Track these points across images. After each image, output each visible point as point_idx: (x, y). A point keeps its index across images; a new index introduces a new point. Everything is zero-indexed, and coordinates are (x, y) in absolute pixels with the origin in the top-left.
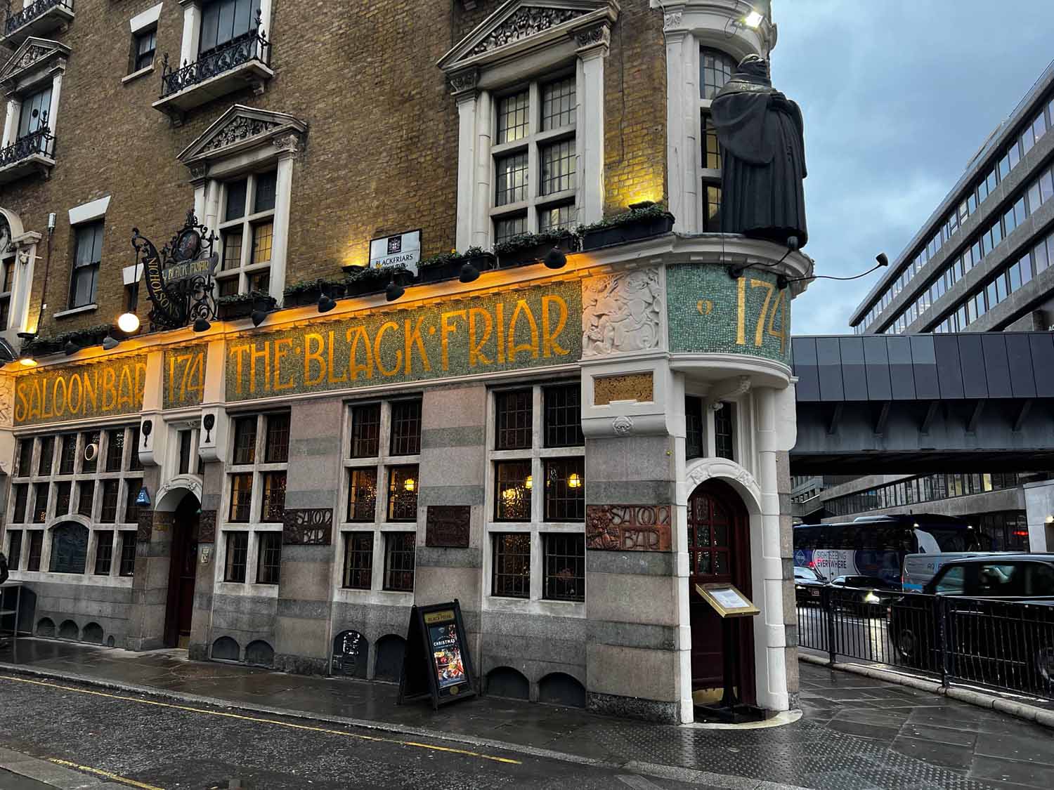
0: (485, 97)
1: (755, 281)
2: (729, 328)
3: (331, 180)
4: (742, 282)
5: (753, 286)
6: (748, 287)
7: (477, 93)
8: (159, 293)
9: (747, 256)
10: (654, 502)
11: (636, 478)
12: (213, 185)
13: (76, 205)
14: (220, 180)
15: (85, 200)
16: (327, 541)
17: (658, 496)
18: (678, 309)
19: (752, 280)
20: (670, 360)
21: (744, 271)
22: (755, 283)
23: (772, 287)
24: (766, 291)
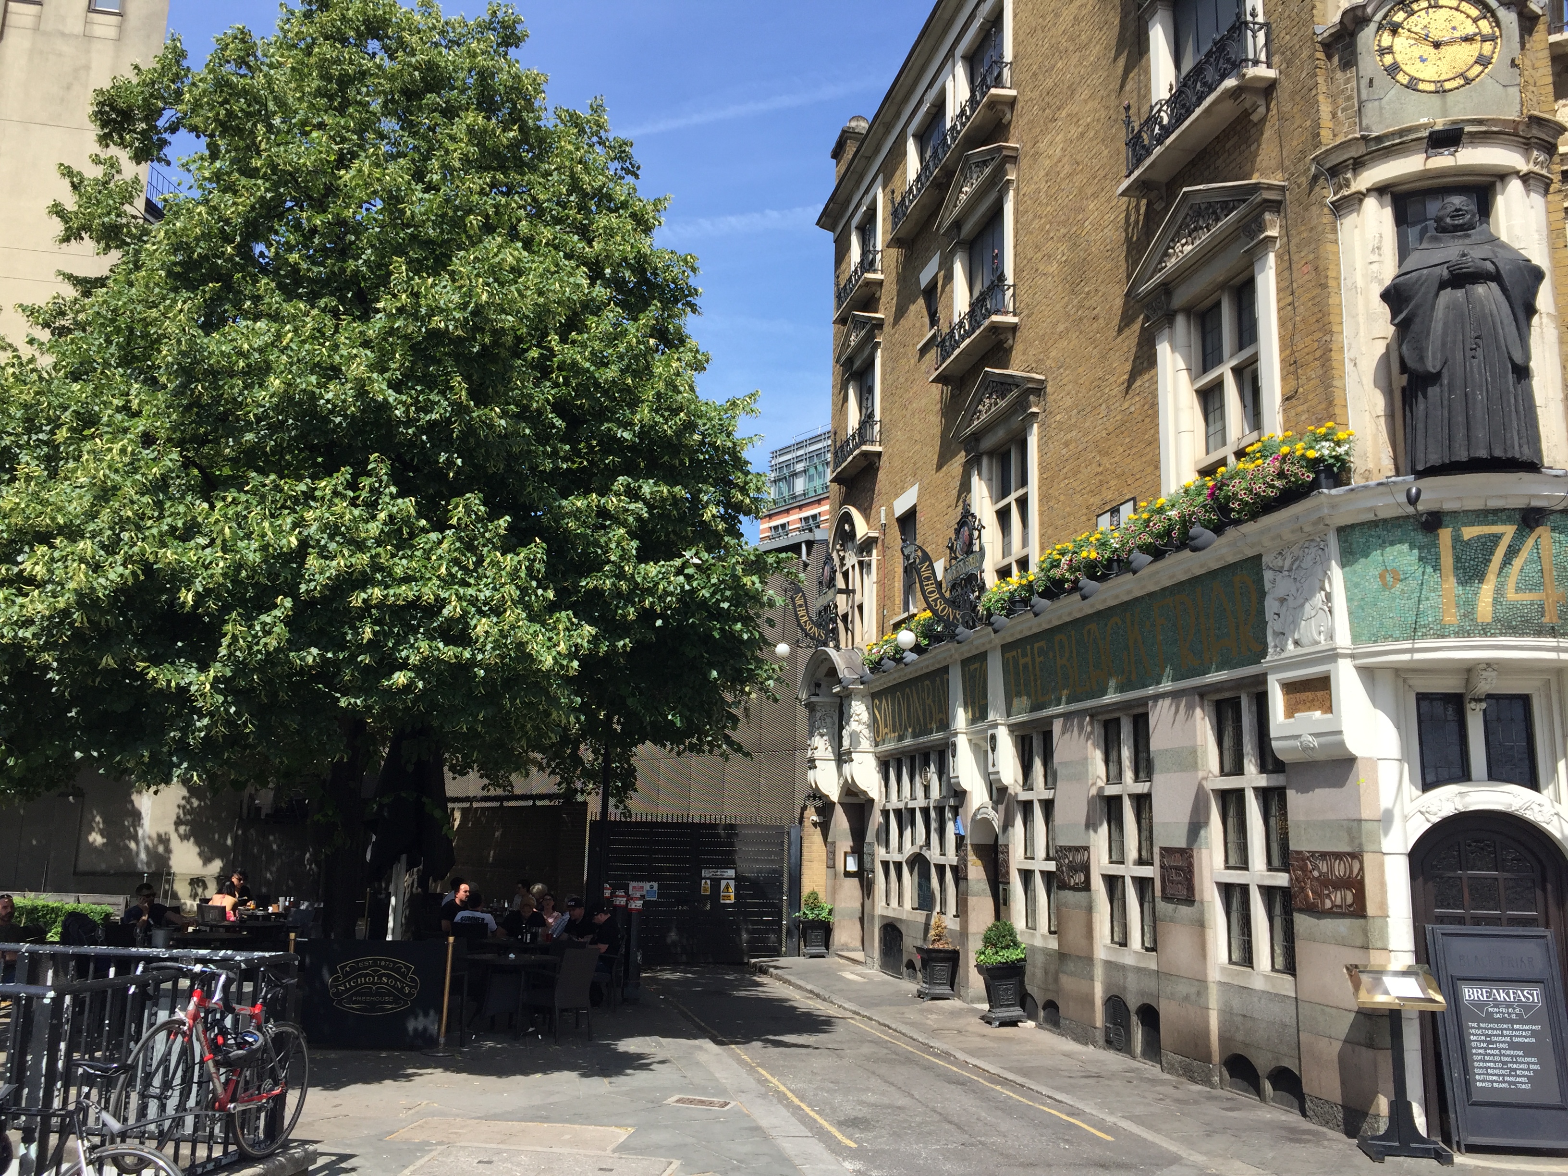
0: (1180, 322)
1: (1469, 529)
2: (1428, 604)
3: (1066, 444)
4: (1445, 535)
5: (1466, 537)
7: (1169, 319)
8: (935, 600)
10: (1347, 849)
11: (1331, 816)
12: (985, 461)
13: (897, 496)
14: (991, 454)
15: (903, 490)
16: (1086, 886)
17: (1352, 839)
18: (1357, 585)
19: (1464, 529)
20: (1355, 657)
21: (1446, 519)
22: (1470, 532)
23: (1508, 531)
24: (1496, 539)
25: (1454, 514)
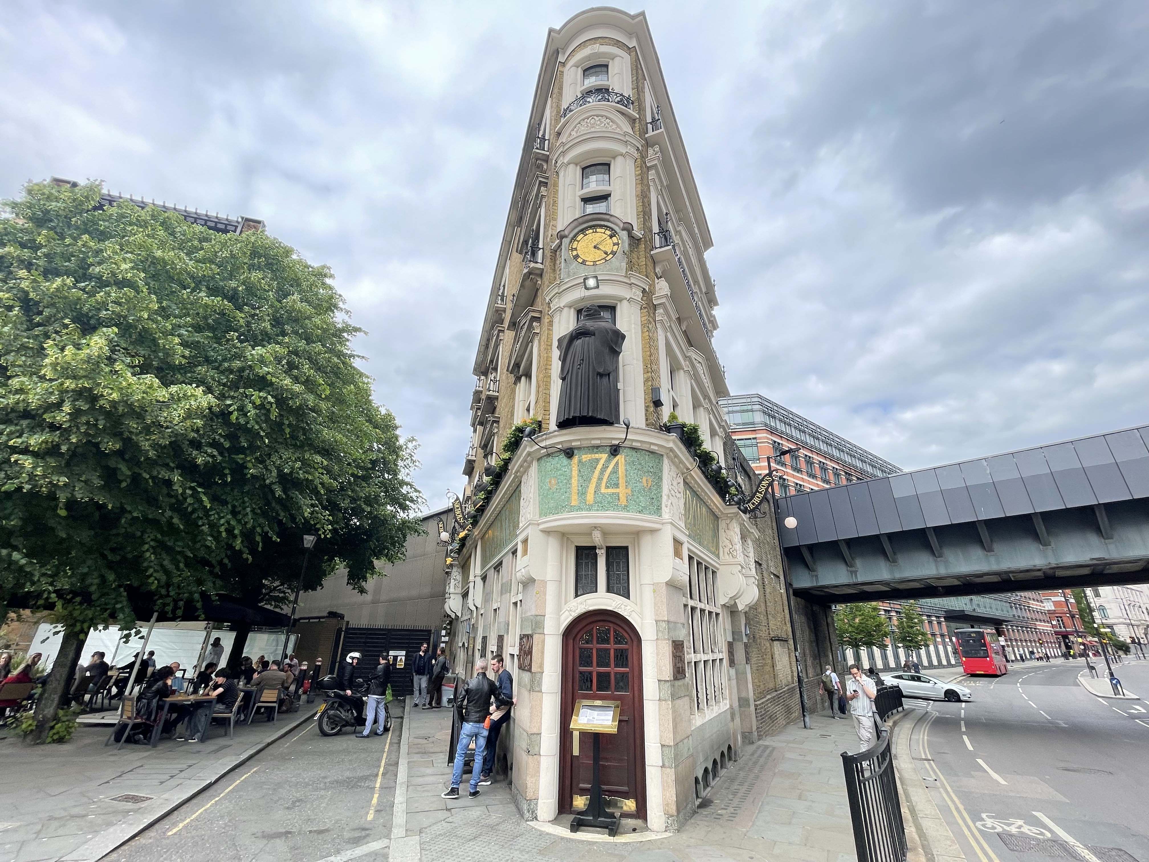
0: (523, 380)
1: (586, 456)
2: (567, 495)
4: (576, 459)
5: (584, 460)
6: (580, 461)
7: (519, 379)
9: (571, 441)
10: (530, 632)
11: (529, 614)
17: (532, 626)
18: (542, 487)
19: (583, 456)
20: (538, 525)
21: (576, 452)
22: (586, 457)
23: (604, 456)
24: (598, 461)
25: (579, 448)
